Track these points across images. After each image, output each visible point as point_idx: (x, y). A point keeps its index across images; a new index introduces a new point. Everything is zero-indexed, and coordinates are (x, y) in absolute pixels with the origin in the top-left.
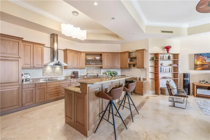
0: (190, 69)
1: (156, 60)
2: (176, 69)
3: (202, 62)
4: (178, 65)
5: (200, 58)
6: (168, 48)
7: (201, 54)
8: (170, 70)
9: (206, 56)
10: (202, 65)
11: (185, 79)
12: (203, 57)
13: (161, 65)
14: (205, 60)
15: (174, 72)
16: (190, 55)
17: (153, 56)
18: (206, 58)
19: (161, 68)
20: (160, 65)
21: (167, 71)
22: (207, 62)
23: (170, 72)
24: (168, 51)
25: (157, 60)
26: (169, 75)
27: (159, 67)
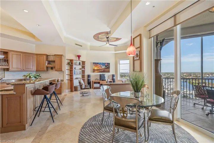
0: (91, 72)
2: (83, 72)
3: (98, 68)
4: (85, 69)
6: (79, 57)
7: (98, 63)
10: (99, 70)
11: (89, 78)
13: (75, 68)
15: (82, 74)
16: (91, 63)
17: (69, 61)
18: (102, 66)
21: (78, 74)
22: (102, 68)
23: (80, 74)
24: (79, 58)
25: (72, 64)
26: (80, 76)
27: (74, 71)
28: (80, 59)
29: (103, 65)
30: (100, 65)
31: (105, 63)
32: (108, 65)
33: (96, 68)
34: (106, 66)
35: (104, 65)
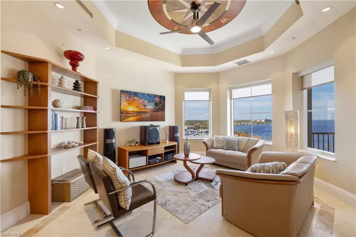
0: (114, 120)
1: (35, 86)
2: (91, 119)
3: (138, 107)
4: (95, 109)
5: (135, 100)
6: (75, 58)
7: (136, 94)
8: (78, 122)
9: (146, 99)
10: (139, 113)
11: (108, 141)
12: (140, 99)
13: (55, 104)
14: (144, 106)
15: (87, 127)
16: (113, 91)
18: (146, 102)
19: (56, 115)
20: (50, 106)
21: (69, 126)
22: (148, 109)
23: (77, 127)
24: (74, 66)
25: (40, 83)
26: (75, 136)
27: (50, 114)
28: (78, 69)
29: (149, 101)
30: (142, 98)
31: (155, 96)
32: (162, 101)
33: (131, 109)
34: (156, 104)
35: (153, 101)
